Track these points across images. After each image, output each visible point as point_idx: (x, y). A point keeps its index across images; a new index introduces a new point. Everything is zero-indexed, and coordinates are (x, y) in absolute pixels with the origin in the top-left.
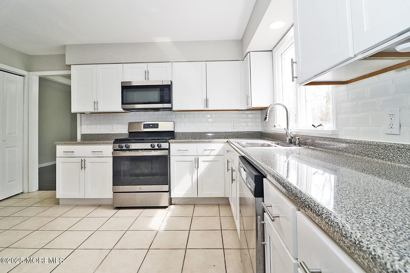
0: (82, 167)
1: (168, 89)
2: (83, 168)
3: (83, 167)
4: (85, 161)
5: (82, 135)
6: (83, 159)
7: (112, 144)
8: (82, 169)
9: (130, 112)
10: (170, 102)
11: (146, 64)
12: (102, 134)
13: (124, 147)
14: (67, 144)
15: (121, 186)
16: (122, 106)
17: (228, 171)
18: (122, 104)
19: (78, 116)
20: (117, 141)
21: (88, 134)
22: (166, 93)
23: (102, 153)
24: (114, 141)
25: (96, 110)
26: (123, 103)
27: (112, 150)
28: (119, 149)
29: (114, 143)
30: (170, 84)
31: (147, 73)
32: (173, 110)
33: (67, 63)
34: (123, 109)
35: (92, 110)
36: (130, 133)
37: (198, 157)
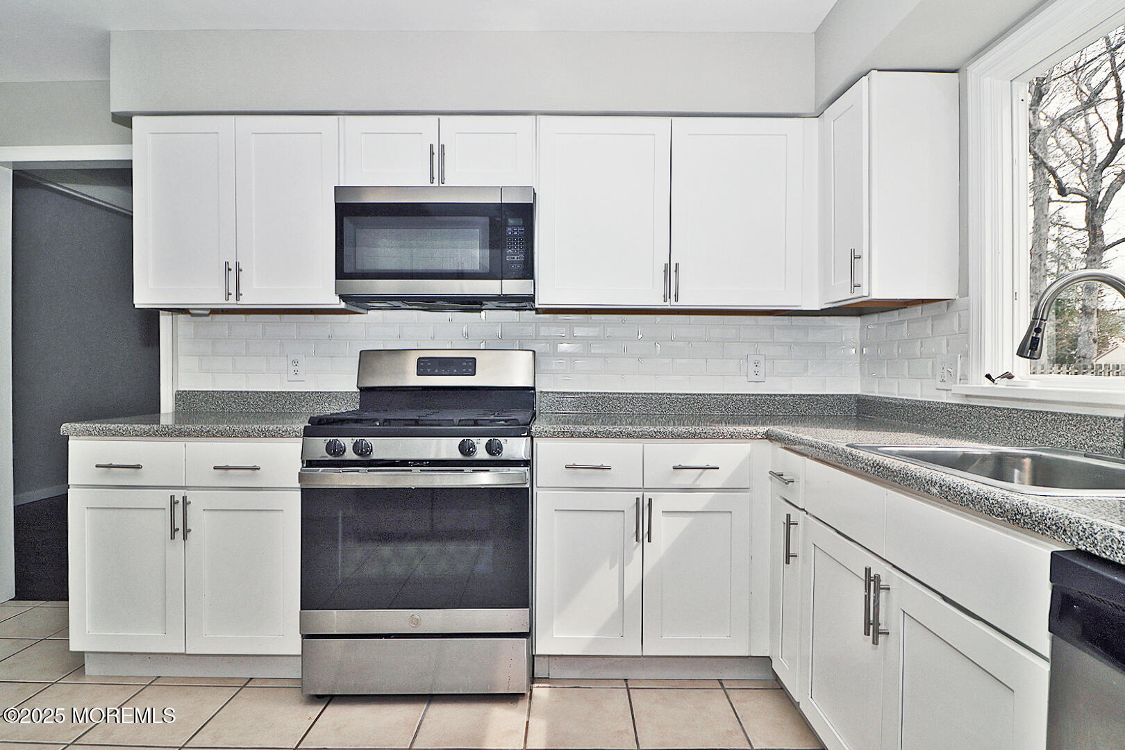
0: (174, 531)
1: (523, 221)
2: (179, 535)
3: (179, 529)
4: (185, 503)
5: (181, 397)
6: (179, 498)
7: (296, 436)
8: (173, 537)
9: (365, 311)
10: (527, 272)
11: (436, 117)
12: (257, 392)
13: (347, 451)
14: (113, 435)
15: (335, 611)
16: (336, 282)
17: (788, 562)
18: (337, 278)
19: (165, 321)
20: (318, 426)
21: (202, 392)
22: (515, 236)
23: (257, 471)
24: (308, 425)
25: (232, 299)
26: (341, 274)
27: (298, 465)
28: (330, 457)
29: (308, 433)
30: (532, 202)
31: (437, 155)
32: (537, 306)
33: (118, 106)
34: (342, 297)
35: (218, 300)
36: (364, 391)
37: (648, 495)
